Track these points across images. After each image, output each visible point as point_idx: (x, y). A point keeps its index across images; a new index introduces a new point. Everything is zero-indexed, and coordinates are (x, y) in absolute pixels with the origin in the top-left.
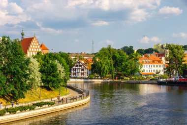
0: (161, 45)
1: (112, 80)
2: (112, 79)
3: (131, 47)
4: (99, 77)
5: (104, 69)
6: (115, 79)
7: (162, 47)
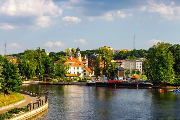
1: (41, 82)
2: (41, 80)
3: (44, 51)
4: (26, 79)
5: (32, 70)
6: (44, 80)
7: (72, 51)
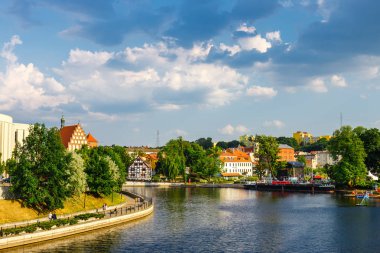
0: (248, 136)
2: (184, 182)
3: (210, 139)
4: (166, 180)
5: (173, 168)
6: (188, 181)
7: (250, 139)
